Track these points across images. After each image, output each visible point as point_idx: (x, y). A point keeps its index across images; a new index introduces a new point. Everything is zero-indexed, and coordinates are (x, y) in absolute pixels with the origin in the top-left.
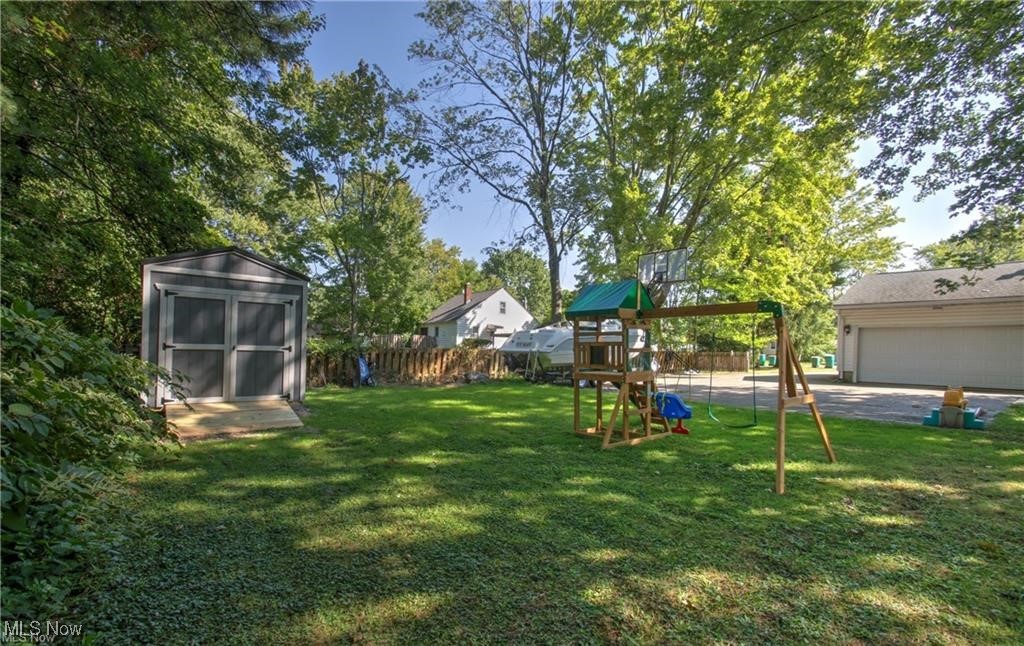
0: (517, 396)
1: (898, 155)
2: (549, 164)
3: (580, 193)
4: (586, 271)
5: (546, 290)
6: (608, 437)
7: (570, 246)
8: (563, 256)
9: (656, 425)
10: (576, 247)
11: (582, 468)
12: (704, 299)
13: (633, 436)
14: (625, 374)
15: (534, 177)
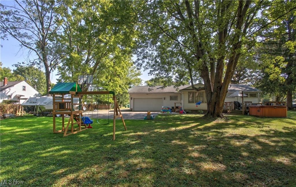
0: (29, 122)
1: (140, 60)
2: (45, 38)
3: (59, 52)
4: (61, 78)
5: (45, 83)
6: (66, 132)
7: (55, 69)
8: (51, 71)
9: (83, 127)
10: (57, 69)
11: (55, 144)
12: (99, 90)
13: (75, 131)
14: (72, 112)
15: (39, 42)
